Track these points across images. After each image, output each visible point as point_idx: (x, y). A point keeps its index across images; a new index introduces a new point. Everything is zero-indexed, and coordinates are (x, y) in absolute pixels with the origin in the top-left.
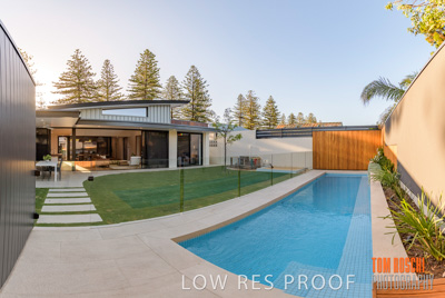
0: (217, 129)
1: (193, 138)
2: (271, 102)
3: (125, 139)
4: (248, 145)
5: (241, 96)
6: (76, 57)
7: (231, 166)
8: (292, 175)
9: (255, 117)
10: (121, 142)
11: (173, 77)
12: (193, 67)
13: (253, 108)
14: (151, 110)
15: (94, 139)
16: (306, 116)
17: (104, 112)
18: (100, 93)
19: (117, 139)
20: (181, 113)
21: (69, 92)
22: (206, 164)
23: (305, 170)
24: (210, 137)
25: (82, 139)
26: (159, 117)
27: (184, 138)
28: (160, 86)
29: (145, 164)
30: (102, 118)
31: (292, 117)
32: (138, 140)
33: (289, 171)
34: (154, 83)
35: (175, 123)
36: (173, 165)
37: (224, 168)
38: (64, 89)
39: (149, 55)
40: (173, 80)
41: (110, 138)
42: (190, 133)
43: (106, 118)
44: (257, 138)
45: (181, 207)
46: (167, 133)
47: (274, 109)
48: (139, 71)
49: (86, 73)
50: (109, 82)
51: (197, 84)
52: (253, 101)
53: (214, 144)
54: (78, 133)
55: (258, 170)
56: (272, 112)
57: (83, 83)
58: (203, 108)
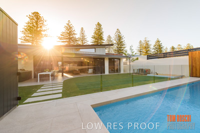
0: (128, 57)
2: (158, 41)
5: (141, 41)
7: (134, 73)
8: (170, 79)
11: (109, 36)
12: (118, 29)
13: (147, 47)
14: (97, 49)
18: (79, 43)
20: (112, 51)
21: (65, 42)
22: (122, 72)
23: (182, 77)
24: (124, 60)
26: (100, 52)
27: (112, 61)
28: (104, 40)
29: (95, 72)
33: (169, 77)
34: (101, 38)
35: (108, 54)
38: (63, 40)
40: (109, 37)
42: (114, 59)
43: (77, 52)
44: (148, 59)
46: (104, 59)
48: (95, 33)
49: (73, 33)
50: (83, 38)
51: (120, 38)
52: (147, 42)
53: (125, 63)
55: (148, 75)
56: (159, 47)
57: (71, 38)
58: (122, 49)
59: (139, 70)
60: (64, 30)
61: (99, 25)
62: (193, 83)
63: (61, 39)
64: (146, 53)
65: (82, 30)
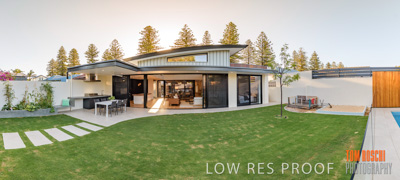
0: (278, 73)
2: (315, 55)
5: (295, 51)
7: (289, 105)
9: (304, 65)
12: (262, 32)
13: (303, 59)
14: (211, 55)
16: (337, 64)
22: (266, 102)
24: (269, 78)
26: (217, 61)
27: (244, 79)
29: (206, 104)
31: (329, 65)
35: (235, 66)
42: (249, 76)
46: (226, 76)
47: (317, 60)
52: (303, 54)
53: (272, 84)
56: (315, 60)
61: (232, 25)
64: (302, 67)
65: (207, 35)
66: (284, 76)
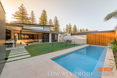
0: (61, 33)
1: (55, 35)
2: (75, 26)
3: (38, 35)
4: (69, 37)
5: (67, 25)
6: (22, 7)
7: (64, 42)
8: (80, 45)
9: (71, 30)
10: (36, 36)
11: (51, 19)
12: (56, 17)
13: (70, 28)
14: (45, 28)
15: (28, 35)
17: (31, 27)
18: (30, 21)
19: (35, 35)
20: (52, 29)
22: (58, 41)
23: (84, 44)
24: (59, 35)
25: (24, 34)
26: (47, 30)
27: (53, 35)
28: (47, 21)
29: (43, 41)
30: (31, 29)
31: (81, 30)
32: (41, 35)
33: (79, 44)
34: (46, 20)
35: (51, 31)
36: (50, 42)
37: (63, 42)
38: (17, 18)
39: (44, 12)
40: (51, 20)
41: (33, 34)
42: (55, 34)
43: (32, 29)
44: (71, 35)
45: (52, 51)
46: (49, 34)
47: (76, 28)
48: (42, 16)
49: (25, 14)
50: (33, 18)
51: (56, 22)
52: (70, 26)
53: (60, 37)
54: (22, 32)
55: (71, 43)
56: (75, 29)
57: (24, 17)
58: (58, 28)
59: (67, 40)
60: (18, 10)
62: (87, 47)
63: (15, 16)
64: (70, 31)
65: (32, 12)
66: (64, 34)
